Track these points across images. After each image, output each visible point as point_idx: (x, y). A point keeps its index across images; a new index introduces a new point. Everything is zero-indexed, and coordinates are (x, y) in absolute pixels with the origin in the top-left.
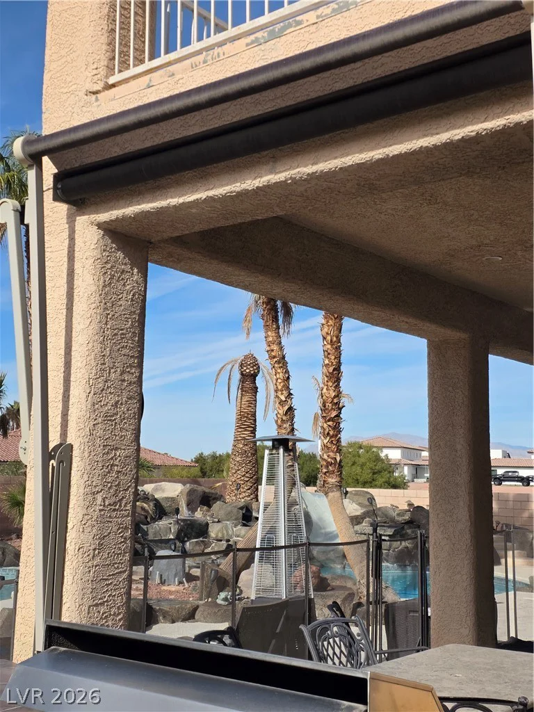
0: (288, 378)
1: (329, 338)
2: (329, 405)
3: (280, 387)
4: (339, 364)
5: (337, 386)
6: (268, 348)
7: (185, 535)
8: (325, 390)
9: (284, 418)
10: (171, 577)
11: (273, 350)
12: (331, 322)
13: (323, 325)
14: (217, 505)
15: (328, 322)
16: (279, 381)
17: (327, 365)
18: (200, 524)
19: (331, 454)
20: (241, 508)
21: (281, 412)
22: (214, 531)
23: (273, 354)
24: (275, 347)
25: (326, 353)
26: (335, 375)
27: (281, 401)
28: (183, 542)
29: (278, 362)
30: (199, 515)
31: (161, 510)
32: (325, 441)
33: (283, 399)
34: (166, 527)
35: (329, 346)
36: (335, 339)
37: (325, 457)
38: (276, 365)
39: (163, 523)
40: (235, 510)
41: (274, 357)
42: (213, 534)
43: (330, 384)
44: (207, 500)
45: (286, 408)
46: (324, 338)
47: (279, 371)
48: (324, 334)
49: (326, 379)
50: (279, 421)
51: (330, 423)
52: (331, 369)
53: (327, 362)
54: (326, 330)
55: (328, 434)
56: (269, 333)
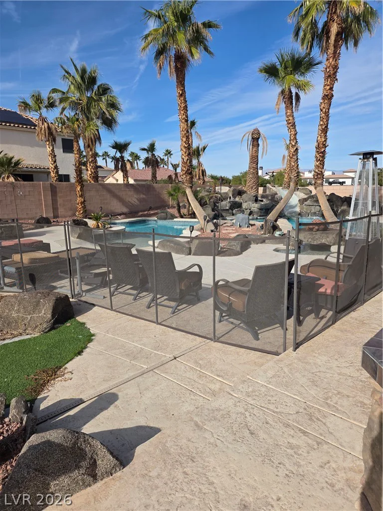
0: (296, 134)
1: (324, 110)
2: (321, 145)
3: (292, 138)
4: (328, 124)
5: (326, 136)
6: (287, 119)
7: (233, 208)
8: (319, 138)
9: (294, 153)
10: (244, 224)
11: (289, 120)
12: (326, 101)
13: (321, 103)
14: (244, 196)
15: (324, 101)
16: (292, 135)
17: (321, 125)
18: (239, 203)
19: (320, 169)
20: (254, 196)
21: (292, 151)
22: (244, 206)
23: (290, 121)
24: (291, 118)
25: (322, 119)
26: (325, 130)
27: (293, 145)
28: (233, 210)
29: (292, 126)
30: (237, 199)
31: (224, 198)
32: (317, 164)
33: (294, 144)
34: (225, 204)
35: (324, 115)
36: (327, 110)
37: (317, 171)
39: (224, 203)
40: (252, 197)
41: (290, 123)
42: (244, 207)
43: (322, 134)
44: (240, 193)
45: (295, 148)
46: (321, 110)
47: (292, 130)
48: (322, 108)
49: (320, 132)
50: (291, 155)
51: (321, 154)
52: (324, 127)
53: (322, 123)
54: (323, 105)
55: (319, 159)
56: (288, 111)
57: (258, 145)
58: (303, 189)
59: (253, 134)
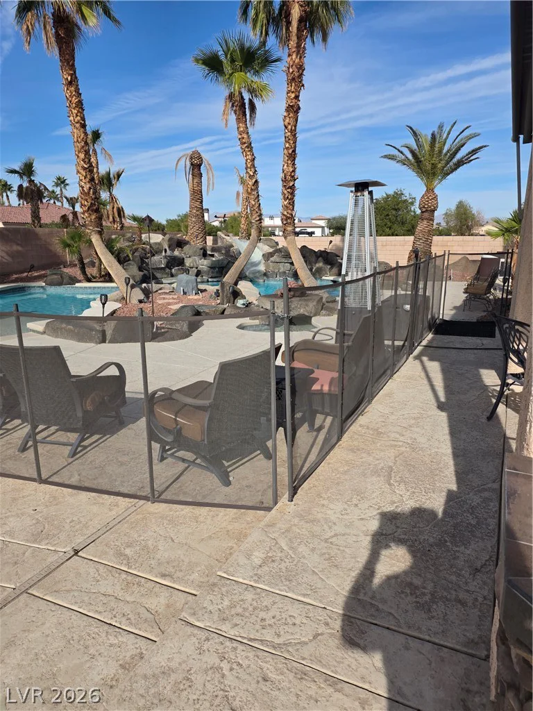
0: (254, 159)
1: (290, 127)
2: (289, 178)
3: (249, 166)
4: (295, 147)
5: (294, 164)
6: (240, 137)
7: (171, 265)
8: (285, 167)
9: (253, 187)
10: (190, 290)
11: (243, 138)
12: (291, 115)
13: (285, 116)
14: (186, 248)
15: (289, 114)
16: (249, 161)
17: (287, 148)
18: (179, 259)
19: (289, 211)
20: (201, 249)
21: (250, 183)
22: (188, 262)
23: (244, 141)
24: (245, 136)
25: (287, 139)
26: (292, 156)
27: (250, 175)
28: (171, 269)
29: (247, 147)
30: (176, 253)
31: (155, 250)
32: (286, 203)
33: (252, 174)
34: (159, 260)
35: (289, 134)
36: (293, 128)
37: (285, 213)
38: (246, 149)
39: (156, 258)
40: (198, 250)
41: (245, 143)
42: (187, 265)
43: (289, 162)
44: (180, 244)
45: (254, 180)
46: (286, 127)
47: (248, 153)
48: (286, 124)
49: (287, 158)
50: (249, 190)
51: (289, 190)
52: (290, 151)
53: (287, 145)
54: (287, 120)
55: (288, 197)
56: (241, 125)
57: (201, 175)
58: (266, 240)
59: (191, 158)
